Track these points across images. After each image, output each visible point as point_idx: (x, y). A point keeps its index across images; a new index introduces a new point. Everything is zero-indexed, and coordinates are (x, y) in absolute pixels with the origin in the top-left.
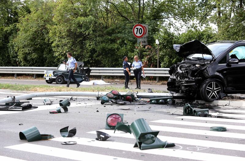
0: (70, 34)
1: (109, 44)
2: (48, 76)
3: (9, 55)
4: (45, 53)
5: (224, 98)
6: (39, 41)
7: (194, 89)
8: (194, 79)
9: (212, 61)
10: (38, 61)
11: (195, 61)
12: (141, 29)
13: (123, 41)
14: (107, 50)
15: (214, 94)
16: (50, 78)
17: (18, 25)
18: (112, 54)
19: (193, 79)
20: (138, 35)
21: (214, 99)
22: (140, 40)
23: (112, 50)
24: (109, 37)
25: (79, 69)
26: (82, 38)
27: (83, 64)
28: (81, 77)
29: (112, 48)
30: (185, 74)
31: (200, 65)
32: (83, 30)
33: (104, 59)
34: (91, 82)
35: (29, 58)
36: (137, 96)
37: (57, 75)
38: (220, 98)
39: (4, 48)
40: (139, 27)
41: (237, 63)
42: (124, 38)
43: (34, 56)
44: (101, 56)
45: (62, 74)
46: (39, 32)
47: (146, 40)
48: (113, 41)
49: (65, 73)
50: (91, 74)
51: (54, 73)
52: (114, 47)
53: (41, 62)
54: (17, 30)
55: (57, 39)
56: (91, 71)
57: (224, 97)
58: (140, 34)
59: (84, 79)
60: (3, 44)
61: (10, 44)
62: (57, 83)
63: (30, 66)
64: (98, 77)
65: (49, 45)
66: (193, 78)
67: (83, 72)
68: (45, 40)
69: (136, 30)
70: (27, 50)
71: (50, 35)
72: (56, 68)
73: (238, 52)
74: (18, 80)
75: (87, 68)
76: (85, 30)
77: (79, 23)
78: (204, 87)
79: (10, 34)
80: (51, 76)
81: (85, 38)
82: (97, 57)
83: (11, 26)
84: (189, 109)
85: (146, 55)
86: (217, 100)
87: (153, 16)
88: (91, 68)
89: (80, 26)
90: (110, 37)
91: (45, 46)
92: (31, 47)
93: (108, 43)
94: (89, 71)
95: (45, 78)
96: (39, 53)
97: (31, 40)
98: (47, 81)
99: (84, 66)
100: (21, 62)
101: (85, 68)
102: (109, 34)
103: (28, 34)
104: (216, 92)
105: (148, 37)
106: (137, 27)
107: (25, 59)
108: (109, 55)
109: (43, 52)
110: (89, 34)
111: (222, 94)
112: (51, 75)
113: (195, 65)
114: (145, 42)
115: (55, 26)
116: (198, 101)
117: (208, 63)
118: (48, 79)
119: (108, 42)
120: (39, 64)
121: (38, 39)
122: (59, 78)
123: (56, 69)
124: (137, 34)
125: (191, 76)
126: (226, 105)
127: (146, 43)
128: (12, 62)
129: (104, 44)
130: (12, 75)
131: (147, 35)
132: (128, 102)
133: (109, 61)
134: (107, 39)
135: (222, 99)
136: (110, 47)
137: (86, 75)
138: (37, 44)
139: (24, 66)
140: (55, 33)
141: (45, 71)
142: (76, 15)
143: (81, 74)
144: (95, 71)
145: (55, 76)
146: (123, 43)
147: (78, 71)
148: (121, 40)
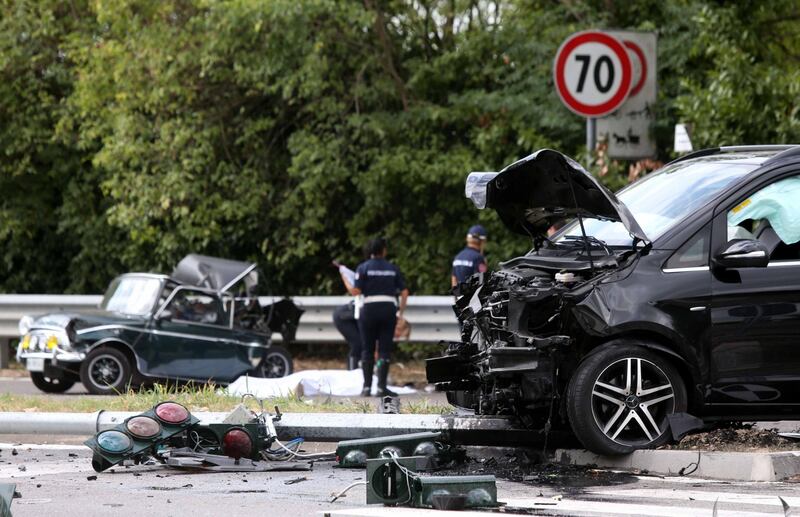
1: (433, 150)
2: (37, 349)
4: (66, 208)
5: (688, 438)
6: (28, 133)
7: (536, 392)
8: (534, 343)
9: (635, 251)
10: (28, 259)
11: (563, 255)
12: (605, 59)
14: (417, 189)
15: (633, 420)
16: (47, 361)
18: (452, 211)
19: (527, 345)
20: (591, 96)
21: (639, 443)
22: (598, 130)
24: (430, 108)
25: (229, 303)
26: (274, 116)
27: (255, 276)
28: (242, 353)
29: (444, 177)
30: (500, 322)
31: (576, 273)
33: (409, 243)
36: (278, 429)
37: (91, 342)
38: (670, 441)
40: (595, 50)
41: (761, 262)
45: (125, 334)
46: (25, 81)
47: (641, 126)
49: (142, 326)
50: (301, 335)
51: (71, 328)
52: (455, 170)
56: (304, 319)
57: (691, 433)
58: (603, 90)
59: (256, 362)
62: (93, 391)
66: (530, 340)
67: (253, 321)
69: (573, 70)
71: (83, 98)
72: (97, 299)
73: (778, 207)
75: (278, 299)
76: (280, 74)
77: (246, 28)
78: (580, 382)
80: (55, 348)
81: (292, 118)
84: (399, 476)
86: (653, 447)
88: (298, 301)
90: (435, 113)
91: (65, 168)
93: (429, 147)
94: (286, 317)
95: (24, 361)
96: (30, 207)
98: (37, 377)
99: (261, 290)
101: (265, 301)
102: (436, 92)
104: (649, 408)
105: (653, 110)
106: (583, 49)
111: (679, 420)
112: (55, 340)
113: (552, 273)
114: (634, 140)
115: (111, 48)
116: (568, 452)
117: (610, 263)
118: (40, 367)
119: (430, 139)
120: (34, 277)
121: (26, 125)
122: (100, 361)
123: (94, 306)
124: (580, 88)
125: (521, 329)
126: (681, 473)
127: (645, 148)
129: (401, 156)
131: (647, 96)
132: (224, 461)
134: (422, 122)
135: (677, 443)
137: (276, 343)
138: (19, 156)
141: (26, 320)
143: (242, 332)
145: (77, 345)
147: (223, 318)
148: (496, 130)
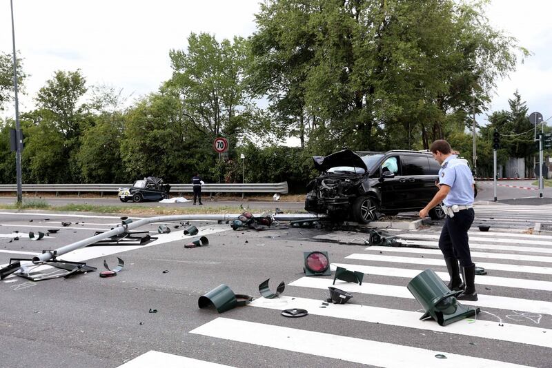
0: (144, 148)
1: (187, 158)
2: (123, 194)
3: (70, 172)
4: (113, 169)
7: (347, 208)
9: (364, 175)
10: (105, 177)
11: (341, 175)
12: (222, 143)
13: (202, 156)
14: (184, 165)
15: (369, 215)
16: (125, 196)
17: (81, 139)
19: (346, 197)
20: (220, 149)
21: (370, 220)
22: (221, 155)
23: (190, 166)
24: (186, 151)
25: (158, 185)
27: (162, 180)
28: (161, 195)
29: (190, 163)
30: (335, 191)
31: (351, 179)
32: (160, 143)
33: (181, 175)
34: (173, 200)
35: (94, 173)
36: (274, 218)
37: (134, 193)
38: (376, 219)
39: (63, 164)
40: (221, 141)
41: (393, 177)
42: (203, 152)
43: (101, 172)
44: (177, 172)
45: (140, 191)
47: (227, 154)
48: (191, 156)
49: (143, 190)
50: (170, 191)
51: (130, 190)
52: (192, 162)
53: (109, 179)
54: (80, 144)
55: (130, 154)
56: (171, 188)
58: (222, 148)
59: (163, 196)
60: (63, 160)
61: (70, 160)
62: (134, 202)
63: (96, 183)
64: (176, 194)
65: (119, 159)
67: (162, 189)
68: (114, 154)
69: (217, 144)
70: (93, 166)
71: (120, 150)
72: (133, 185)
74: (82, 198)
75: (166, 185)
77: (155, 136)
78: (358, 206)
79: (71, 148)
80: (127, 194)
82: (173, 172)
83: (72, 140)
84: (376, 237)
85: (229, 170)
87: (231, 130)
88: (170, 185)
89: (156, 139)
92: (97, 162)
94: (168, 188)
95: (120, 196)
96: (106, 169)
97: (98, 155)
98: (121, 199)
99: (163, 183)
100: (85, 178)
101: (164, 185)
102: (185, 148)
103: (93, 148)
104: (372, 212)
105: (229, 152)
107: (90, 175)
108: (187, 170)
109: (110, 168)
110: (167, 148)
111: (378, 214)
113: (344, 180)
116: (348, 222)
117: (361, 177)
118: (123, 198)
119: (186, 156)
122: (136, 196)
124: (218, 148)
125: (343, 193)
126: (387, 228)
127: (228, 158)
128: (74, 179)
129: (181, 159)
130: (75, 193)
131: (228, 149)
133: (186, 176)
136: (188, 162)
137: (166, 192)
138: (105, 160)
139: (89, 183)
140: (126, 148)
141: (120, 189)
142: (152, 128)
143: (160, 191)
144: (174, 187)
145: (131, 193)
146: (202, 158)
147: (157, 188)
148: (199, 155)
